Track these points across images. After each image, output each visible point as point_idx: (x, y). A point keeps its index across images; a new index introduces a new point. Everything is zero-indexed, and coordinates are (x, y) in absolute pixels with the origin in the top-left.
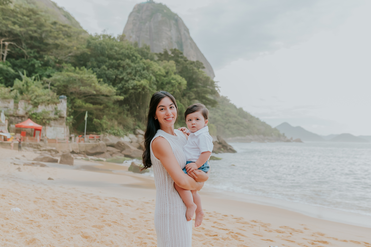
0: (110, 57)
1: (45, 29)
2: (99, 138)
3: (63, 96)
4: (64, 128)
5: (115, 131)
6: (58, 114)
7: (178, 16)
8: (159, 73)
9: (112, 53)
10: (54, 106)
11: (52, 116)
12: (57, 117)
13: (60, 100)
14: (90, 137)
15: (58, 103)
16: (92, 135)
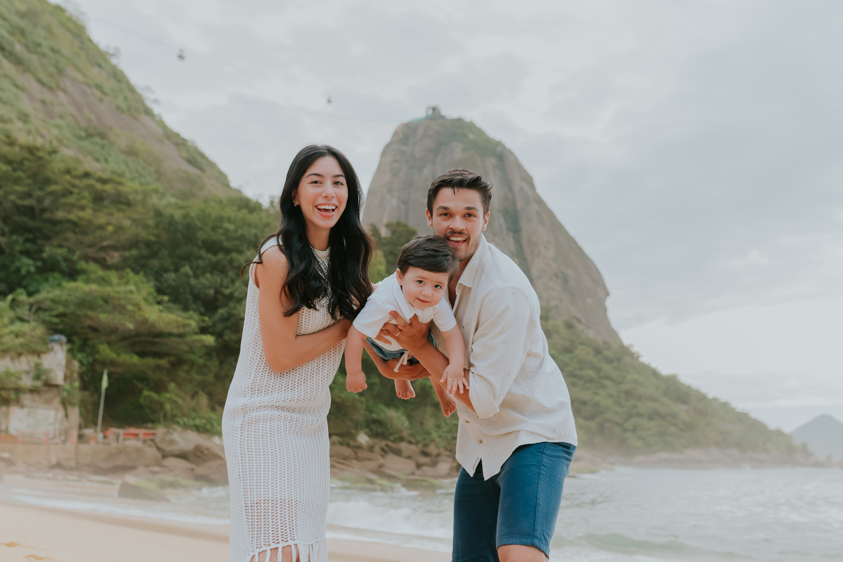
0: (213, 247)
1: (52, 188)
2: (151, 437)
3: (56, 337)
4: (57, 410)
5: (198, 422)
6: (43, 377)
9: (218, 236)
10: (34, 359)
11: (27, 382)
12: (39, 384)
13: (50, 346)
14: (125, 434)
15: (44, 353)
16: (133, 430)
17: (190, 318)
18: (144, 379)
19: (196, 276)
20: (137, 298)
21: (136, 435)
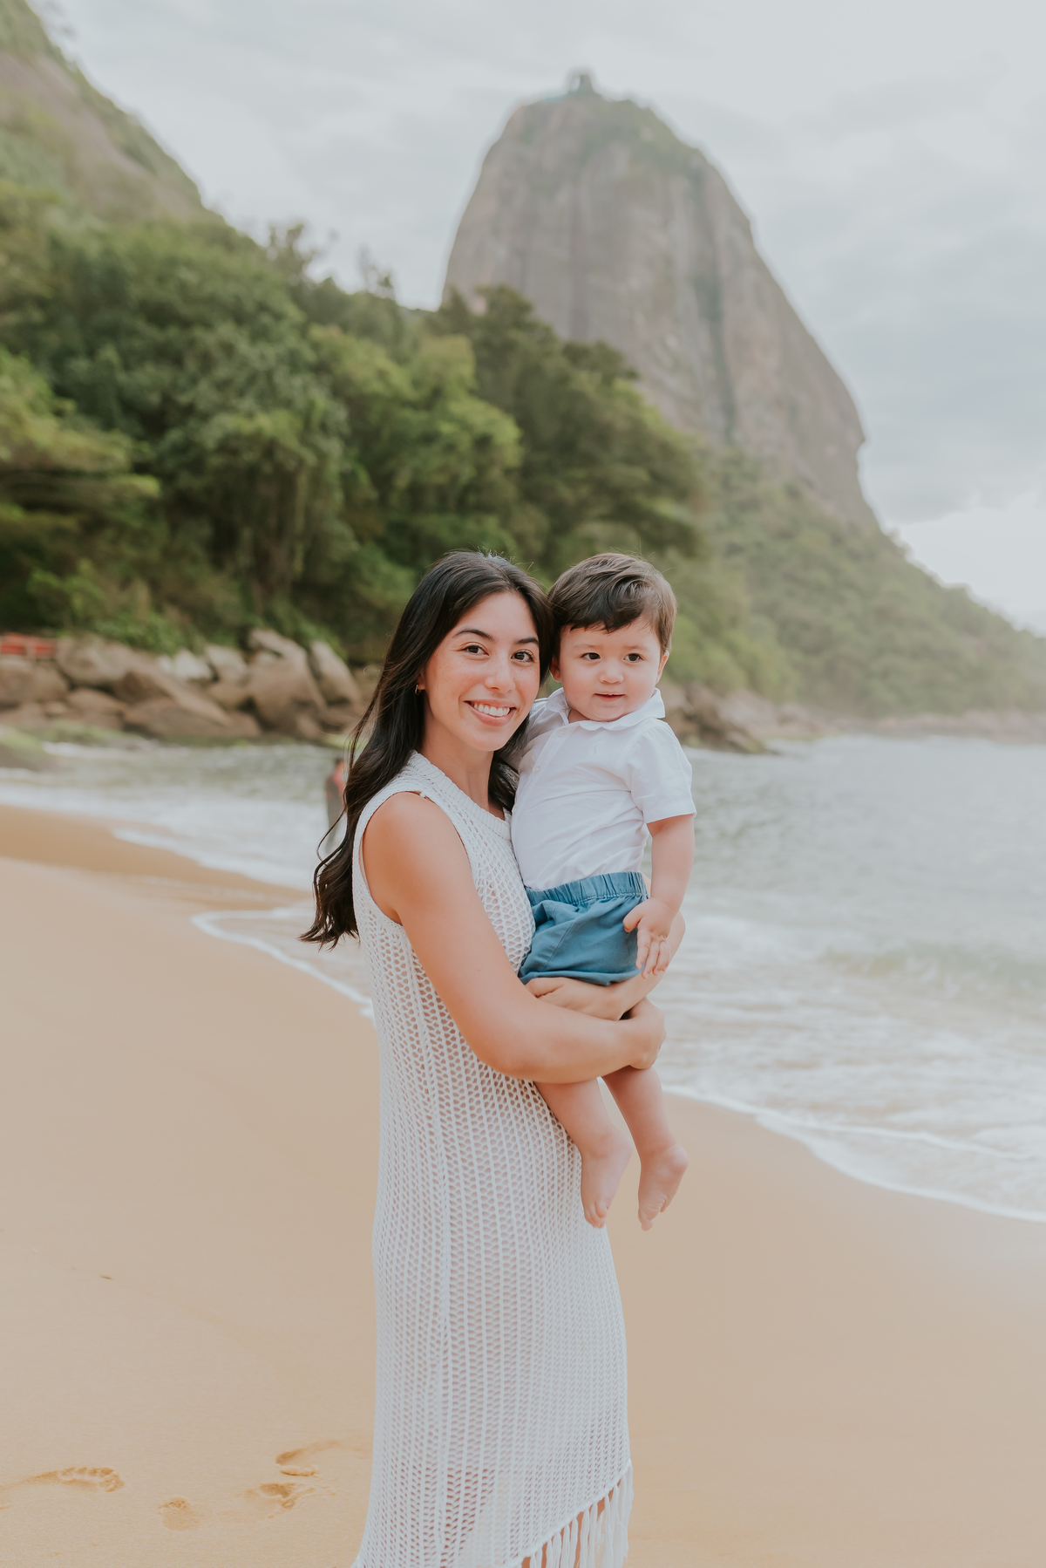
0: (159, 315)
2: (49, 652)
5: (133, 630)
7: (703, 159)
8: (376, 387)
9: (168, 294)
14: (5, 647)
16: (15, 640)
17: (115, 444)
18: (34, 550)
19: (127, 367)
20: (16, 402)
21: (21, 651)
